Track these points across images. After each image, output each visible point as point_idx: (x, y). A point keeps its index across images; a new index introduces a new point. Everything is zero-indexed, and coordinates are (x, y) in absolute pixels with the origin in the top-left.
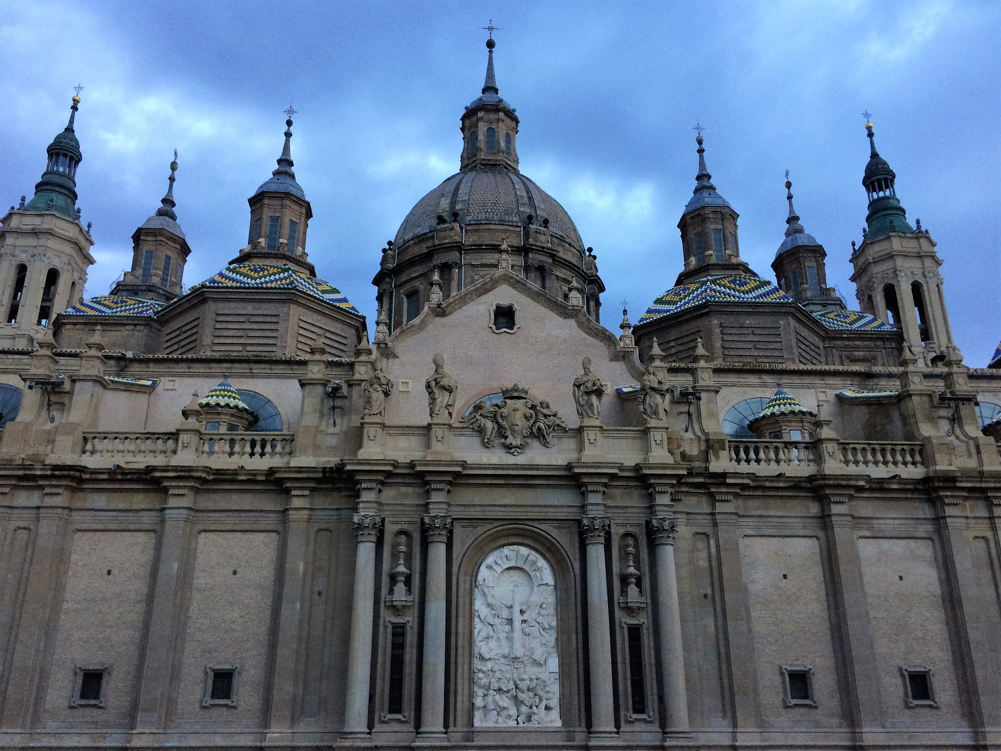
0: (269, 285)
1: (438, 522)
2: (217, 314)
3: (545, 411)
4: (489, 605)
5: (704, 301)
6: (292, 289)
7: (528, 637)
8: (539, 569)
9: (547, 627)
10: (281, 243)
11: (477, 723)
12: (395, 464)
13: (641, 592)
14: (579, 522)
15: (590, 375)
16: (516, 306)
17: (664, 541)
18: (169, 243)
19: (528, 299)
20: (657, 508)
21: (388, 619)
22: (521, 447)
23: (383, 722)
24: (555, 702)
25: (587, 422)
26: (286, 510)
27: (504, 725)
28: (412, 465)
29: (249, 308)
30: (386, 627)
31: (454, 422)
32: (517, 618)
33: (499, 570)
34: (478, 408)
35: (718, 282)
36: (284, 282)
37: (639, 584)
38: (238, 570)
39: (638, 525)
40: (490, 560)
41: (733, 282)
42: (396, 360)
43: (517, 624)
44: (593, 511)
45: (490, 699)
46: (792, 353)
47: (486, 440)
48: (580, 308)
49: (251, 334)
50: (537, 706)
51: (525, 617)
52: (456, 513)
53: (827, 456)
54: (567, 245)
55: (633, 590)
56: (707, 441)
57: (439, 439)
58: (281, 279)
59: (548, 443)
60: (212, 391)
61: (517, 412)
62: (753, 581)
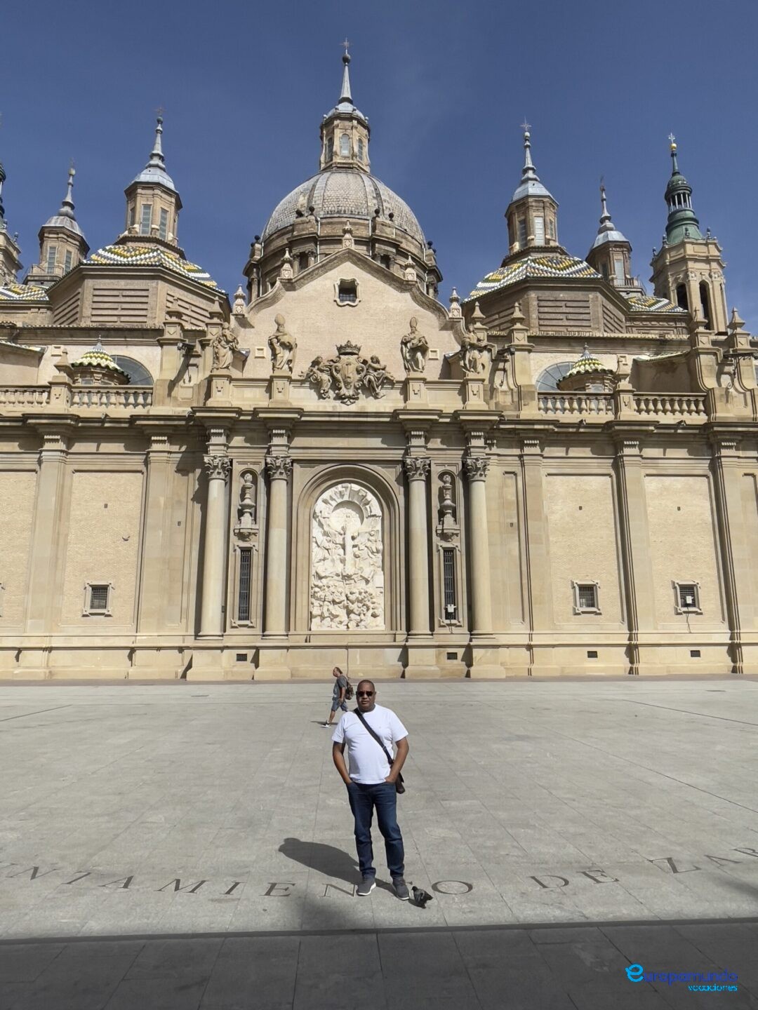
0: (138, 263)
1: (279, 462)
2: (94, 289)
3: (376, 366)
4: (326, 534)
5: (524, 277)
6: (159, 265)
7: (357, 560)
8: (368, 503)
9: (375, 550)
10: (153, 229)
11: (314, 628)
12: (239, 411)
13: (455, 520)
14: (403, 463)
15: (416, 333)
16: (358, 281)
17: (477, 477)
18: (69, 240)
19: (369, 275)
20: (472, 450)
21: (236, 544)
22: (354, 398)
23: (233, 627)
24: (380, 611)
25: (413, 375)
26: (149, 453)
27: (336, 629)
28: (255, 412)
29: (122, 284)
30: (235, 550)
31: (295, 376)
32: (349, 543)
33: (334, 504)
34: (316, 363)
35: (537, 261)
36: (152, 260)
37: (454, 515)
38: (109, 504)
39: (456, 465)
40: (326, 495)
41: (551, 261)
42: (252, 330)
43: (349, 547)
44: (415, 453)
45: (325, 609)
46: (598, 323)
47: (322, 391)
48: (414, 283)
49: (125, 306)
50: (364, 614)
51: (356, 542)
52: (295, 454)
53: (623, 404)
54: (410, 238)
55: (449, 519)
56: (519, 393)
57: (280, 390)
58: (150, 258)
59: (377, 394)
60: (87, 353)
61: (349, 366)
62: (553, 513)
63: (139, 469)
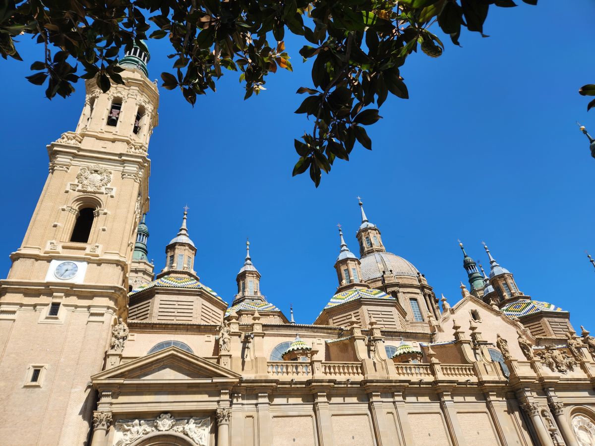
1: (559, 405)
2: (368, 311)
5: (539, 311)
8: (591, 426)
16: (477, 310)
22: (566, 371)
25: (584, 360)
26: (489, 401)
33: (578, 427)
38: (479, 432)
40: (574, 423)
47: (552, 368)
49: (384, 320)
57: (540, 367)
59: (573, 369)
63: (485, 411)
